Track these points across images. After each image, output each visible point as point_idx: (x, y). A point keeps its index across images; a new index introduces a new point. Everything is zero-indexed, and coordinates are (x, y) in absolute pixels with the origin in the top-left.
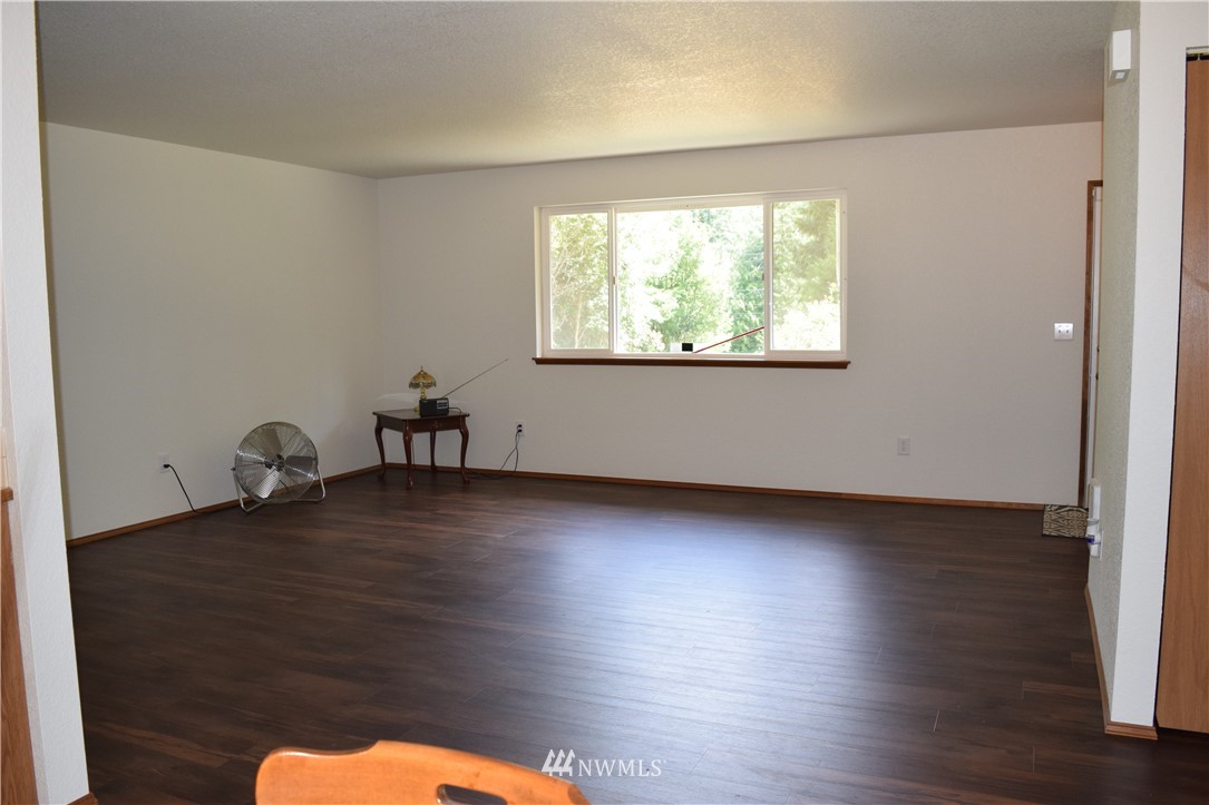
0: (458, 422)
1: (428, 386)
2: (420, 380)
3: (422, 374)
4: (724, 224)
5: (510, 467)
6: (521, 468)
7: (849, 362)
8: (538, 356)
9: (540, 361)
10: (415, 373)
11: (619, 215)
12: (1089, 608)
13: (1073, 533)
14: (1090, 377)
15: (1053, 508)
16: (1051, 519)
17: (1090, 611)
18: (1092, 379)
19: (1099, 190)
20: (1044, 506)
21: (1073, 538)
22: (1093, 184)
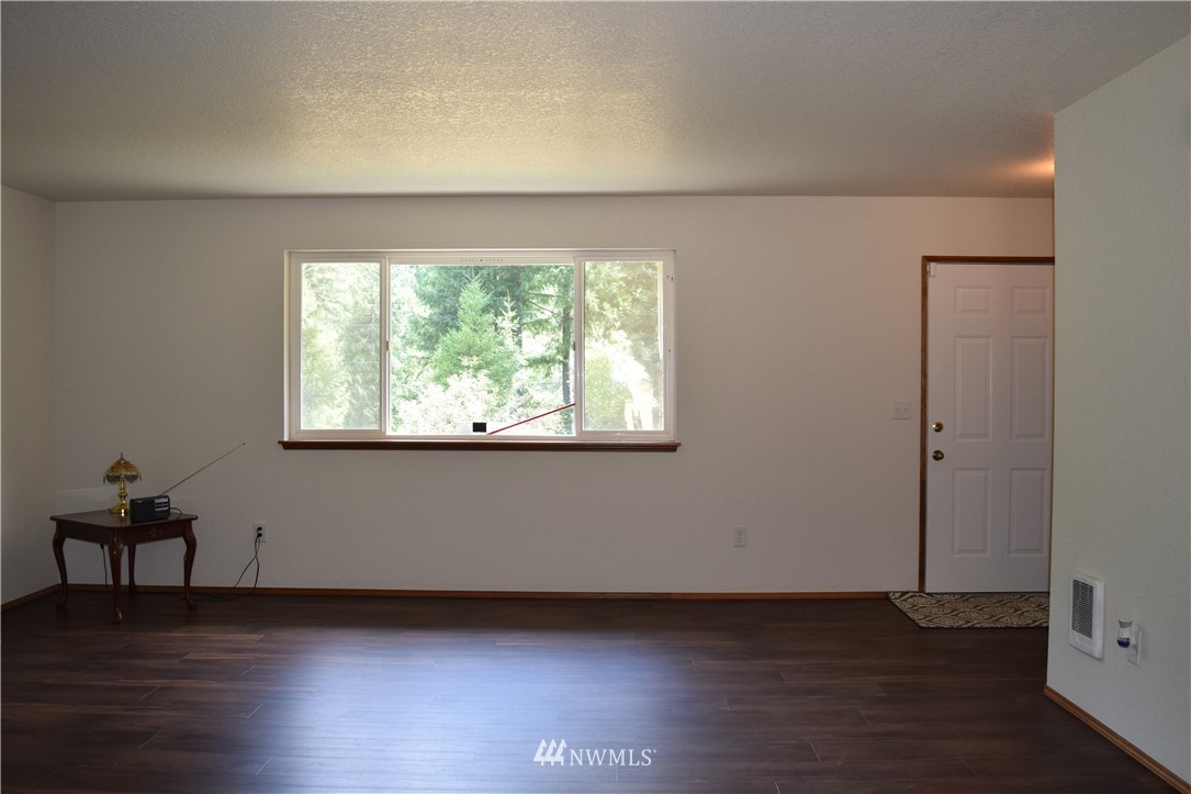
0: (181, 528)
1: (132, 479)
2: (119, 473)
3: (122, 464)
4: (325, 293)
5: (248, 583)
6: (265, 582)
7: (679, 444)
8: (286, 439)
9: (289, 446)
10: (111, 463)
11: (392, 266)
12: (1077, 714)
13: (948, 623)
14: (927, 457)
15: (897, 595)
16: (905, 607)
17: (1084, 719)
18: (930, 460)
19: (933, 266)
20: (887, 593)
21: (952, 628)
22: (928, 259)
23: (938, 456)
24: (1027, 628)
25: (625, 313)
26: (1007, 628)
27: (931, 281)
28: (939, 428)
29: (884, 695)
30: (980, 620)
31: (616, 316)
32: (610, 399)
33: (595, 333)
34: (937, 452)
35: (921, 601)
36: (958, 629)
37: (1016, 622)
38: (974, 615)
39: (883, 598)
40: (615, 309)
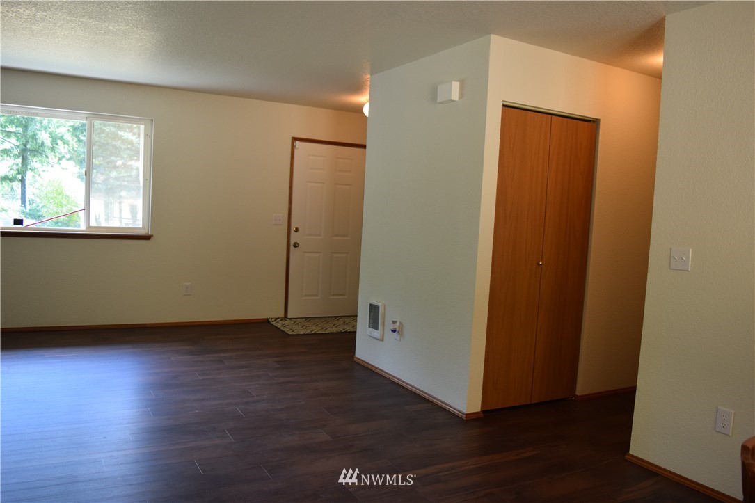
7: (152, 236)
12: (370, 367)
13: (302, 332)
14: (290, 246)
15: (273, 320)
16: (279, 325)
17: (373, 369)
18: (292, 247)
19: (298, 143)
20: (268, 319)
21: (305, 334)
22: (295, 139)
23: (296, 245)
24: (340, 333)
25: (73, 149)
26: (332, 333)
27: (296, 151)
28: (297, 230)
29: (278, 366)
30: (318, 330)
31: (67, 151)
32: (62, 207)
33: (51, 161)
34: (296, 243)
35: (286, 322)
36: (308, 334)
37: (335, 330)
38: (314, 328)
39: (266, 322)
40: (66, 146)
